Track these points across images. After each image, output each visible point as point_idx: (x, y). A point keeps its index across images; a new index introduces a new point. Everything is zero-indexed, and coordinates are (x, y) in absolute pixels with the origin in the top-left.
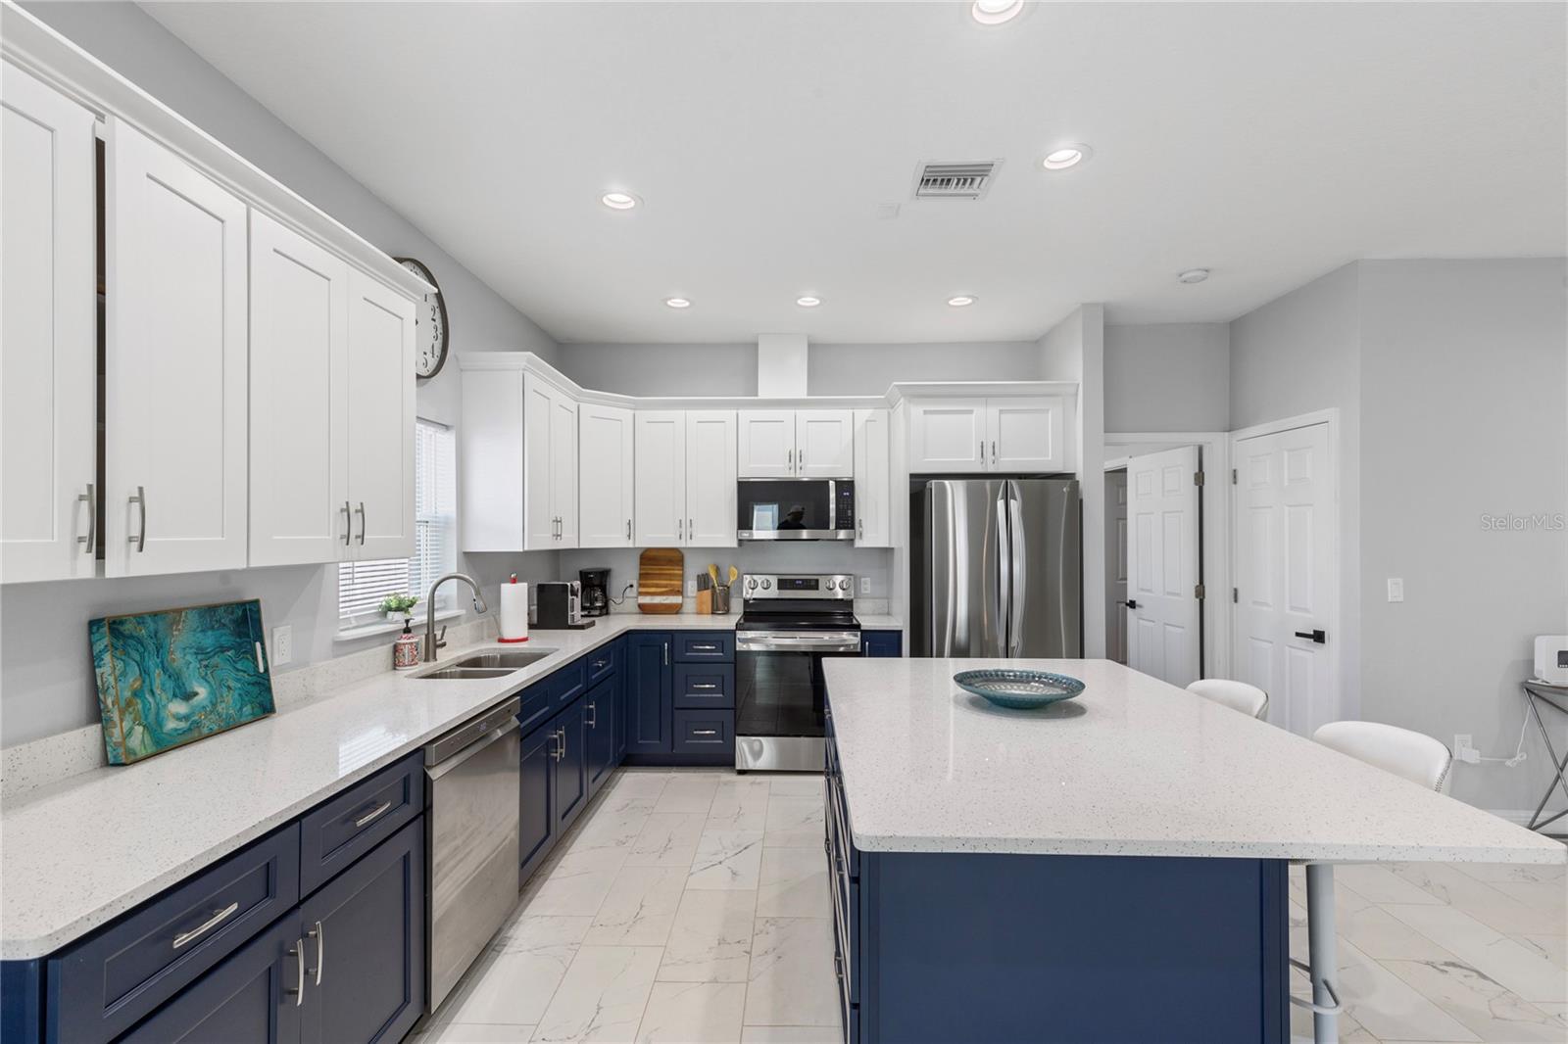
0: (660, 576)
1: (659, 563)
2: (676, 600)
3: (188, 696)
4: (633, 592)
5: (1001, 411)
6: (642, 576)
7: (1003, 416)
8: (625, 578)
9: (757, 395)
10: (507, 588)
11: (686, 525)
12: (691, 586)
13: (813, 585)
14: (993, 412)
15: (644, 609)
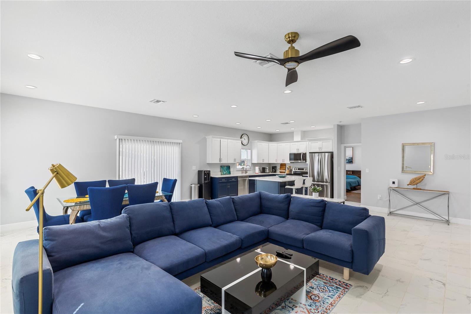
0: (283, 167)
1: (283, 165)
2: (285, 171)
3: (225, 172)
4: (279, 170)
5: (322, 142)
6: (280, 167)
7: (323, 143)
8: (278, 167)
9: (293, 140)
10: (256, 167)
11: (283, 160)
12: (287, 169)
13: (303, 169)
14: (321, 142)
15: (280, 172)
